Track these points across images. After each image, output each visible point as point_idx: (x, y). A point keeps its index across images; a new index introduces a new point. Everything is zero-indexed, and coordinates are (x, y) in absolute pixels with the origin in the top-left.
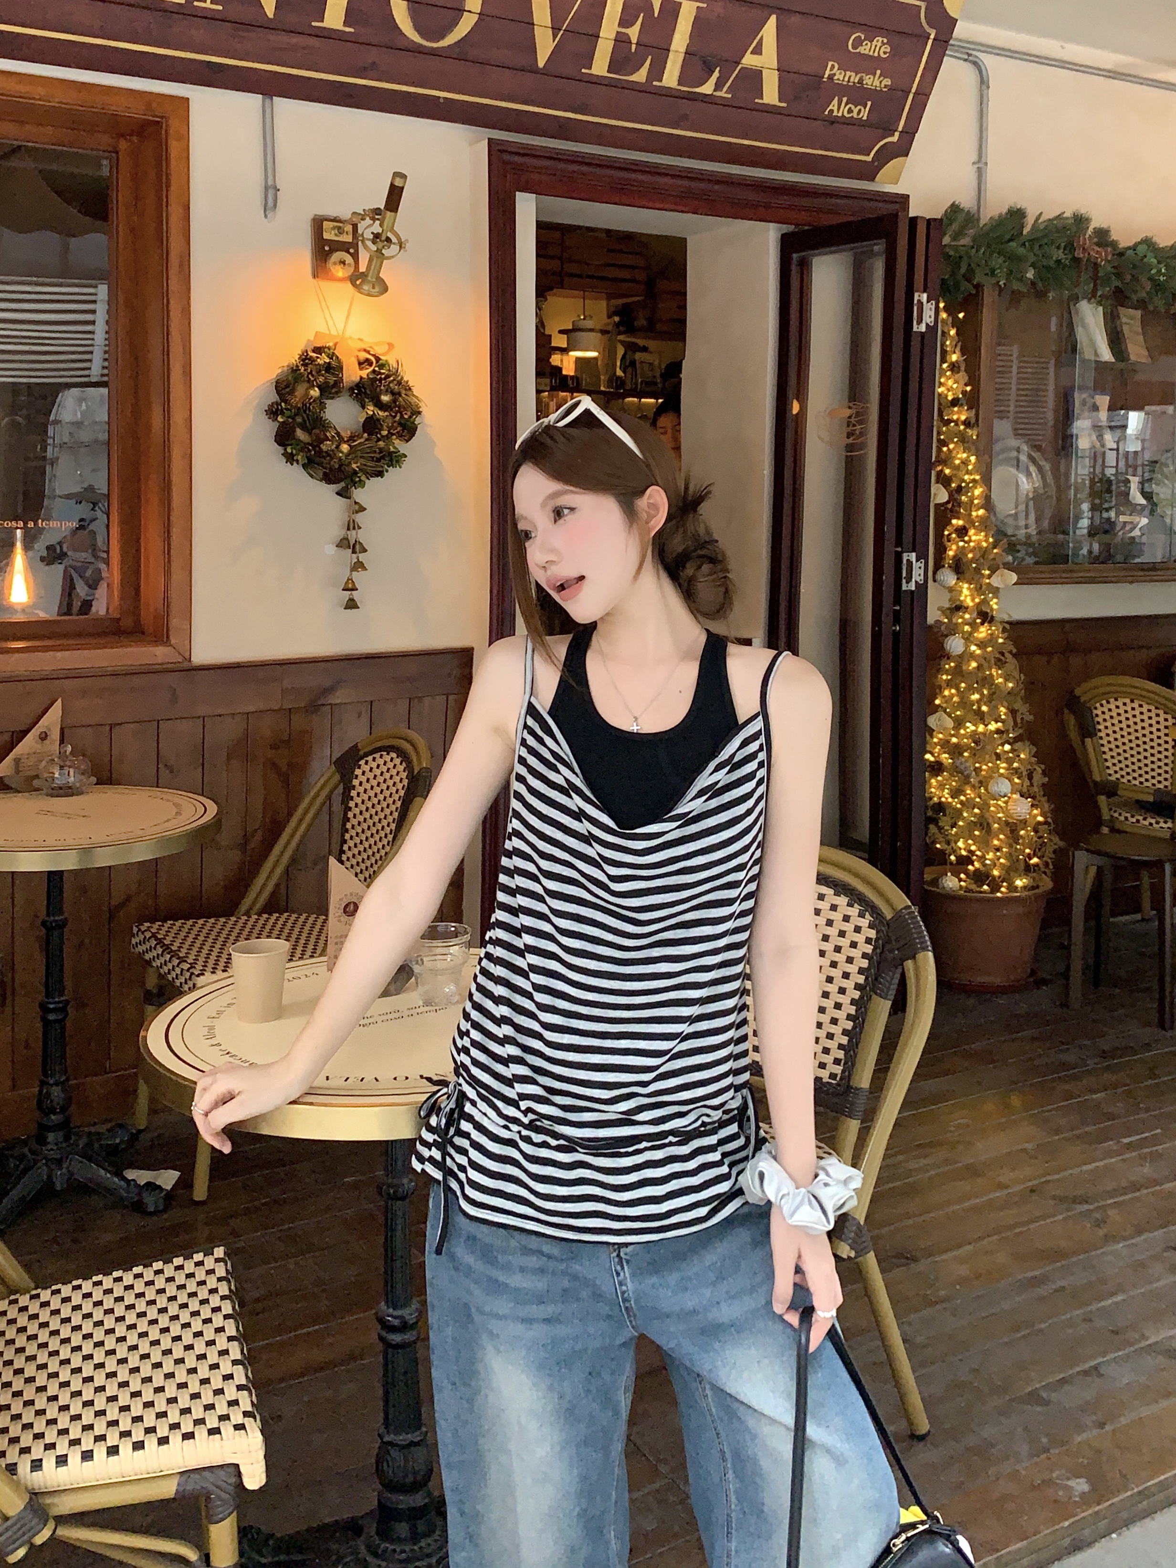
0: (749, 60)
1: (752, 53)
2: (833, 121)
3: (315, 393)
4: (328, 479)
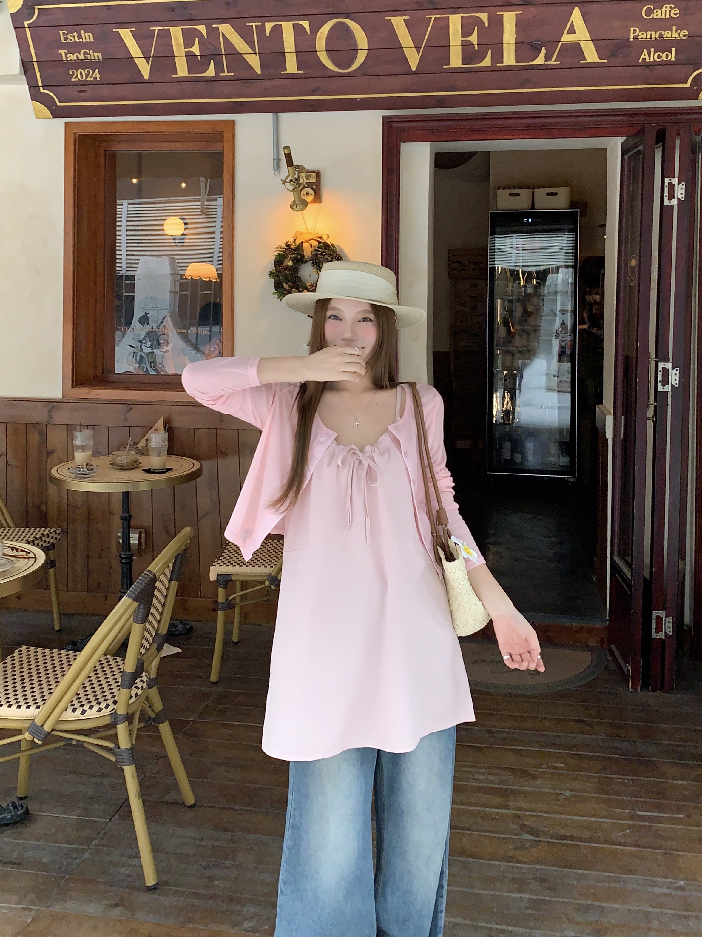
0: (566, 38)
1: (567, 33)
2: (647, 66)
3: (290, 263)
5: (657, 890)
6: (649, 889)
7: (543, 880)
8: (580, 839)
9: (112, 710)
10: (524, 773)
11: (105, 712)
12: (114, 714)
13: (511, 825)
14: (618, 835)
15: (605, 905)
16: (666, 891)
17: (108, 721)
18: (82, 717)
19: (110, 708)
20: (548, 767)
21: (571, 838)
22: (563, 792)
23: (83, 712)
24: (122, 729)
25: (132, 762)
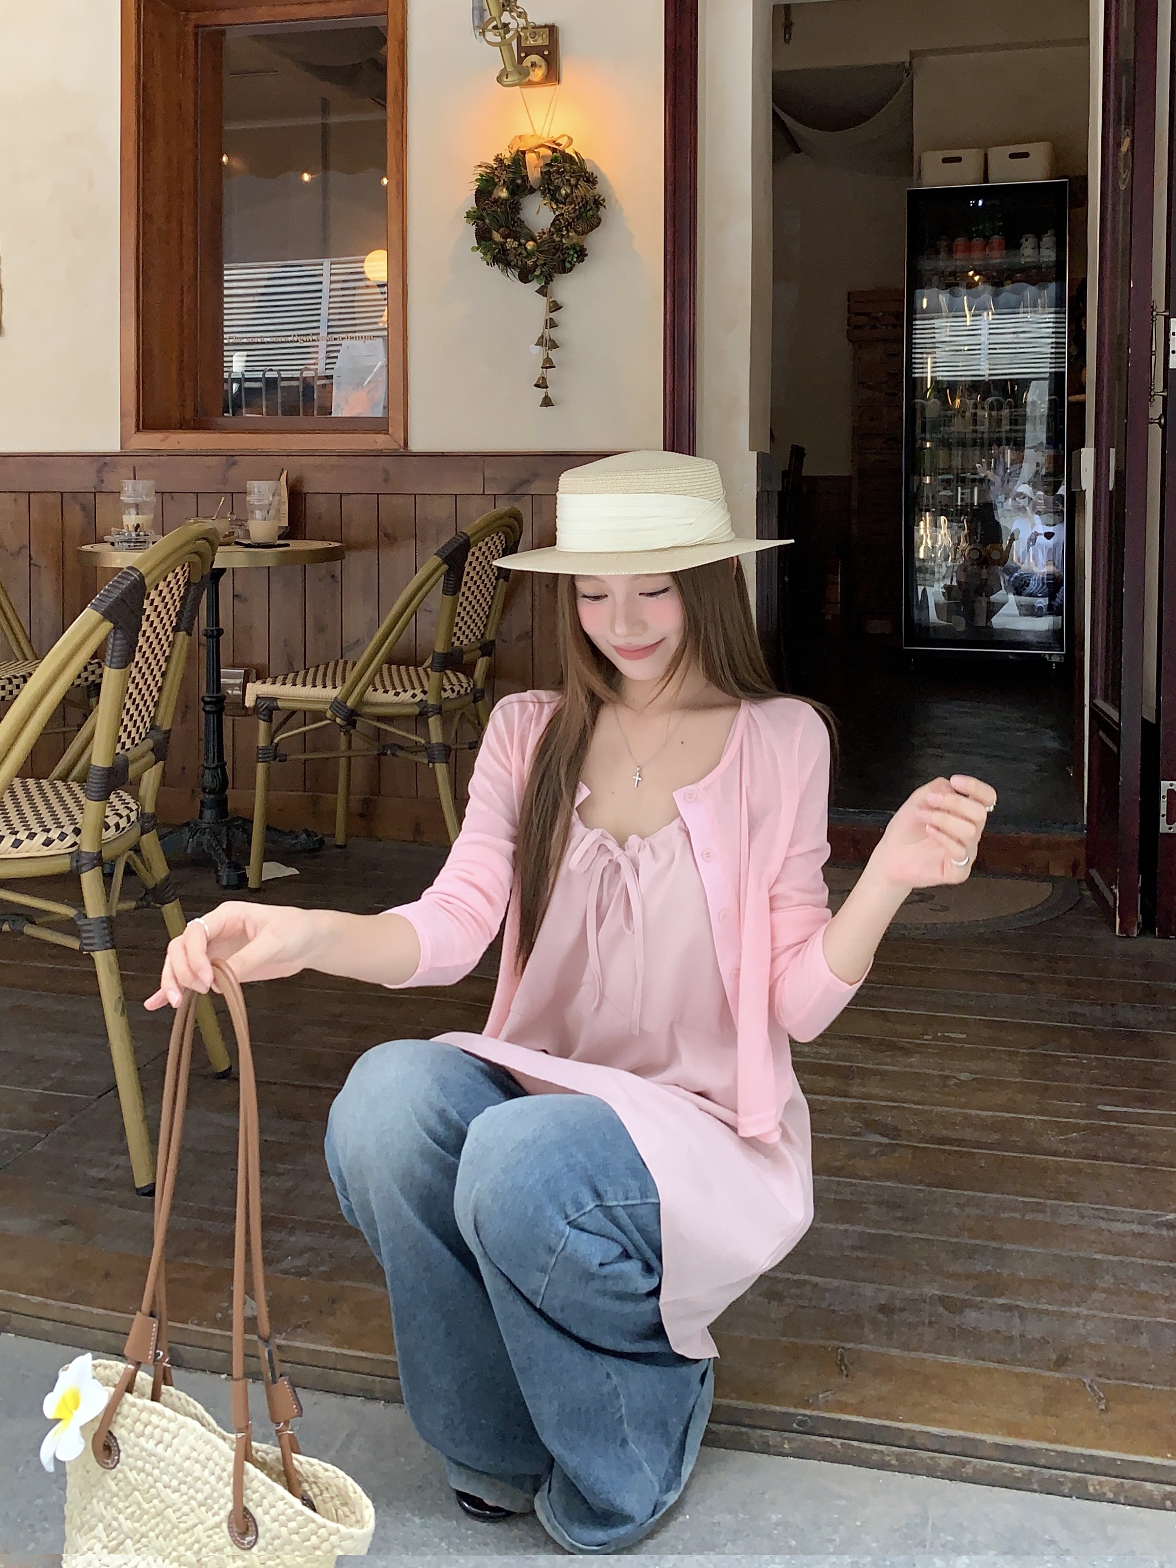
3: (504, 194)
4: (524, 278)
5: (1117, 1227)
6: (1103, 1224)
7: (891, 1205)
8: (979, 1145)
9: (72, 846)
10: (888, 1046)
11: (59, 847)
12: (76, 855)
13: (848, 1120)
14: (1051, 1139)
15: (1008, 1246)
16: (1136, 1228)
17: (64, 865)
18: (15, 853)
19: (69, 841)
20: (935, 1038)
21: (960, 1142)
22: (958, 1075)
23: (17, 844)
24: (90, 881)
25: (109, 945)
